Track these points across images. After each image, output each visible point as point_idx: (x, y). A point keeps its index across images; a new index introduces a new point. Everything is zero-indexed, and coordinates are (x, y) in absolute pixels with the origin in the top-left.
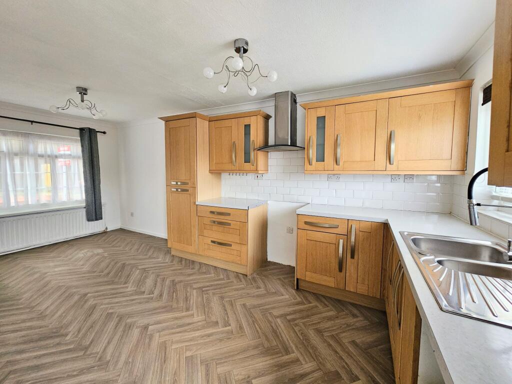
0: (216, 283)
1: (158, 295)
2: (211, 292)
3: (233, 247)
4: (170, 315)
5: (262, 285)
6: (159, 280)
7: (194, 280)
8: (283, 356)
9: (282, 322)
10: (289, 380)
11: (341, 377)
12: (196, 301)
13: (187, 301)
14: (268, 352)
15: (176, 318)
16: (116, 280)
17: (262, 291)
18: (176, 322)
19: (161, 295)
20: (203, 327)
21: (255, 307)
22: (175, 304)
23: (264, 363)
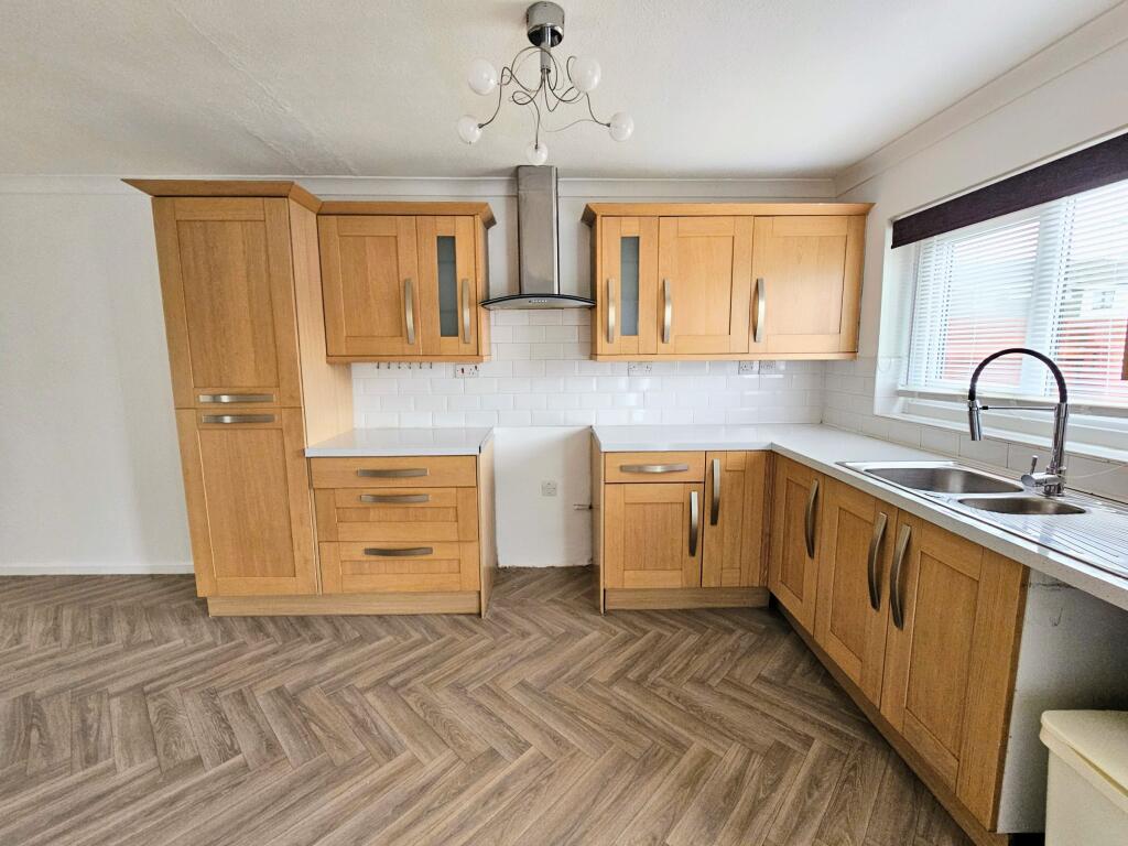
0: (412, 655)
1: (258, 750)
2: (418, 683)
3: (437, 553)
4: (348, 790)
5: (528, 626)
6: (226, 706)
7: (345, 667)
8: (679, 759)
9: (628, 691)
10: (724, 802)
11: (789, 748)
12: (395, 721)
13: (368, 731)
14: (648, 765)
15: (377, 790)
16: (37, 762)
17: (537, 640)
18: (380, 800)
19: (271, 746)
20: (469, 779)
21: (550, 679)
22: (340, 755)
23: (659, 792)
